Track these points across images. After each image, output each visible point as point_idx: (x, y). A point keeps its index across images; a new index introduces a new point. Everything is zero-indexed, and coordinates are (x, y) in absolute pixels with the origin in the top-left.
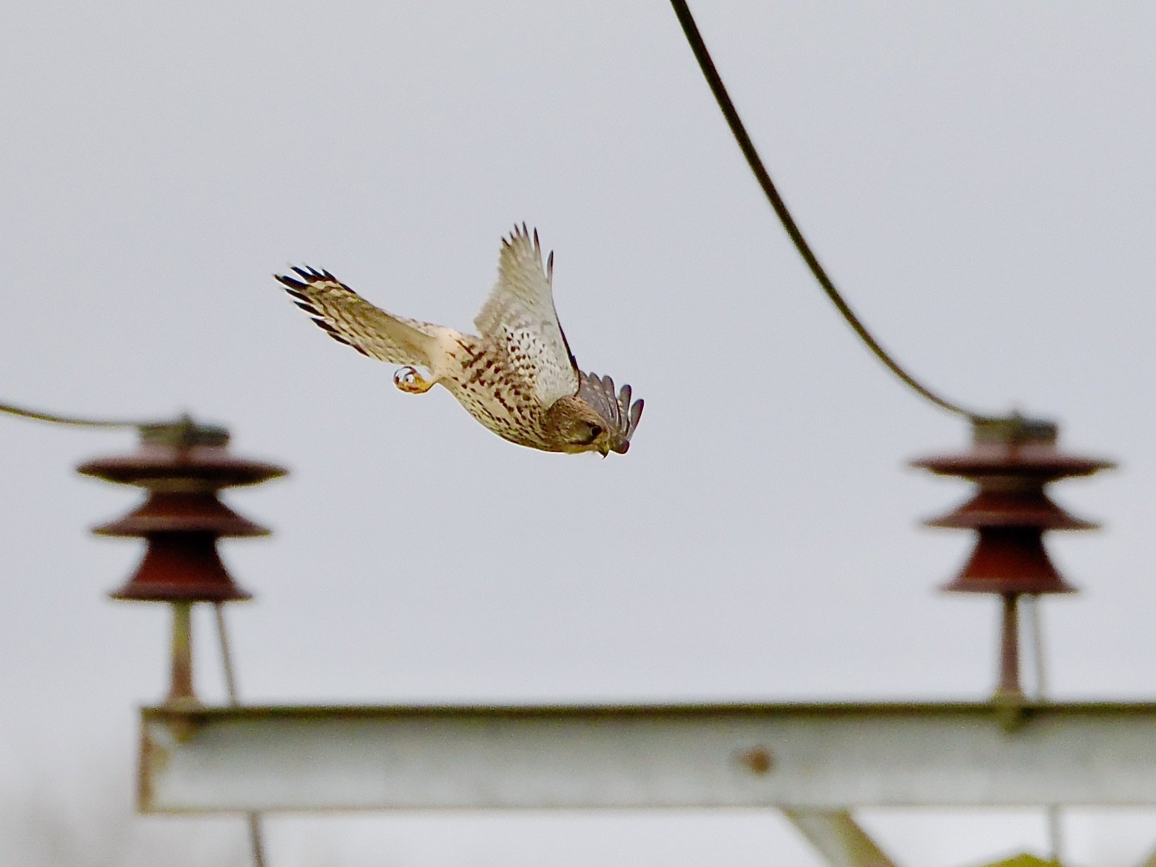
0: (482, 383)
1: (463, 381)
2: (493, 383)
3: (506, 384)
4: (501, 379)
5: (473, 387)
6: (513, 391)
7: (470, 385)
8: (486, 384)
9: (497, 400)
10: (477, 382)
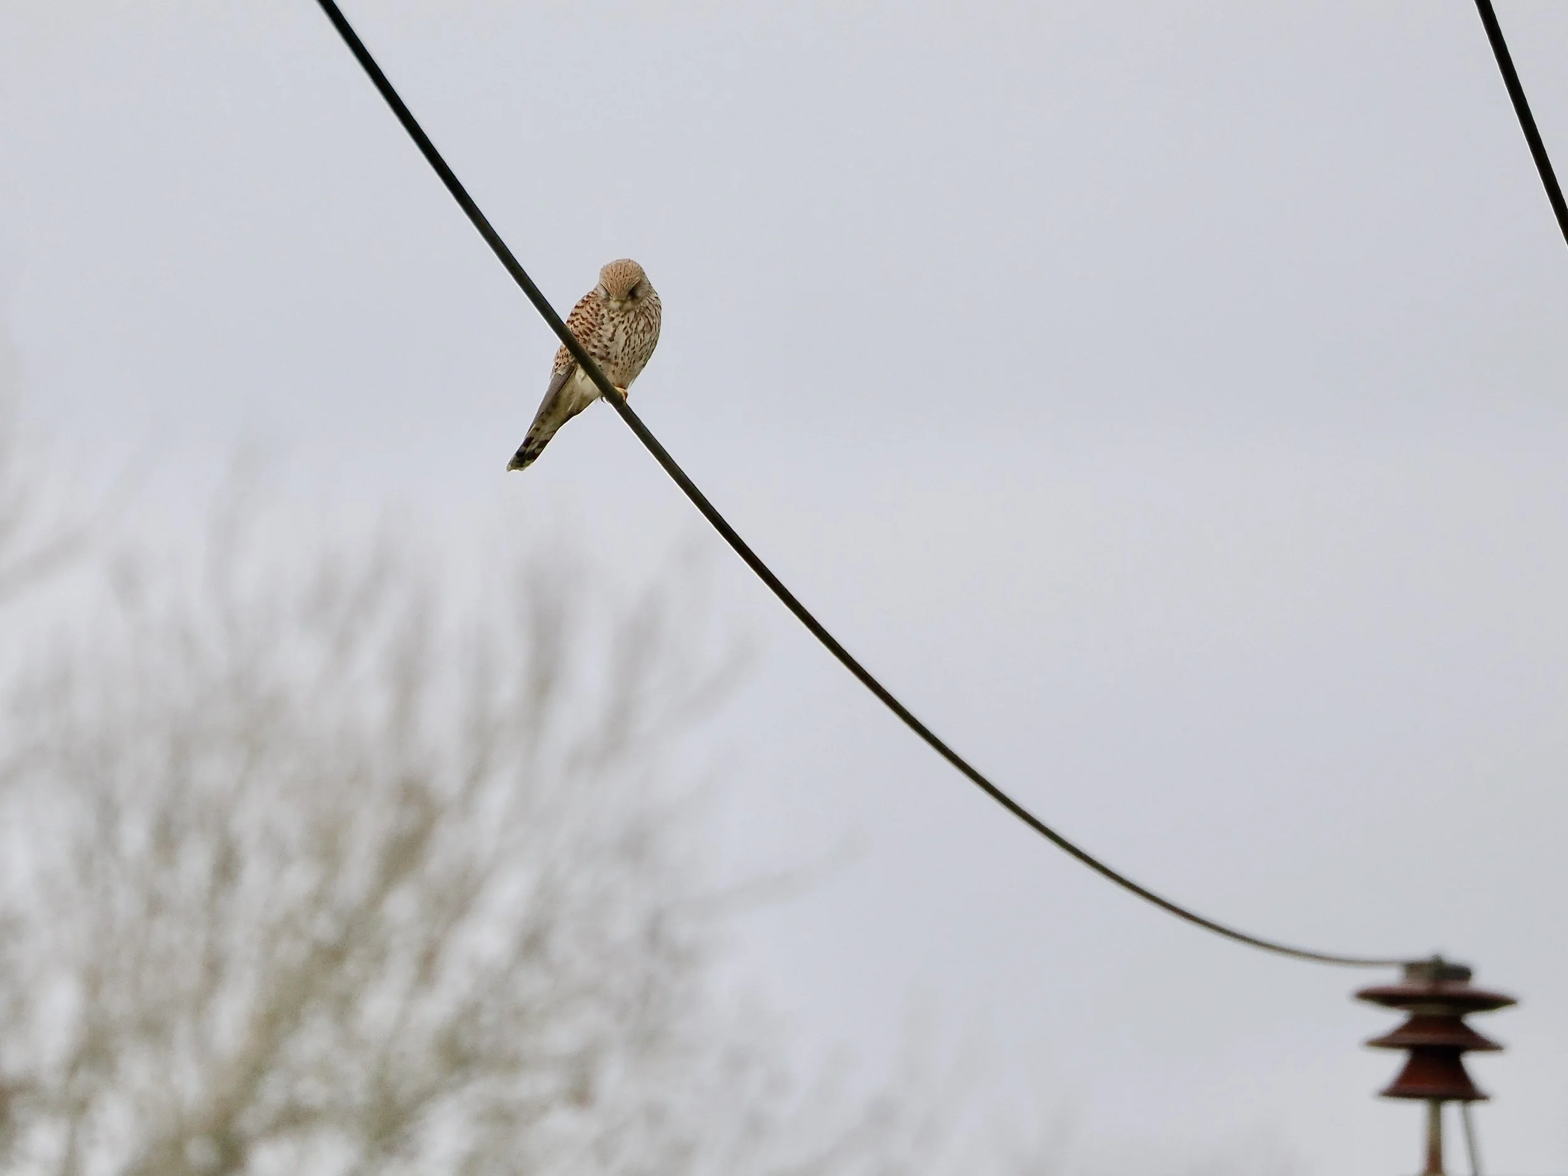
0: (609, 353)
1: (613, 367)
2: (606, 346)
3: (601, 336)
4: (599, 341)
5: (614, 358)
6: (602, 327)
7: (614, 361)
8: (608, 350)
9: (615, 338)
10: (609, 357)
